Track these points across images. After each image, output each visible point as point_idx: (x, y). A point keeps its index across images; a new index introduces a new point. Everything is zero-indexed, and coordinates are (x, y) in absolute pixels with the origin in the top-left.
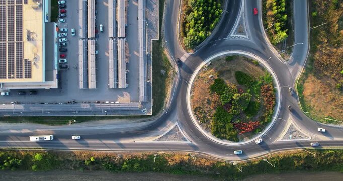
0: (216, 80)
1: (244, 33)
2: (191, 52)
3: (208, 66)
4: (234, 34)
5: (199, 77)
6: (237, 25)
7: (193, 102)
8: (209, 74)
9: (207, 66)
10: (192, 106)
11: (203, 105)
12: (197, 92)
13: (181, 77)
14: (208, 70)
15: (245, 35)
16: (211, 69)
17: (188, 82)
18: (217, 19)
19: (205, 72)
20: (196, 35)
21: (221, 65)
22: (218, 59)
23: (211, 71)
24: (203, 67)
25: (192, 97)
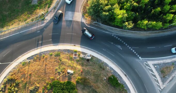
0: (69, 83)
1: (164, 78)
2: (86, 21)
3: (82, 59)
4: (154, 65)
5: (58, 55)
6: (169, 61)
7: (20, 70)
8: (72, 68)
9: (82, 56)
10: (13, 73)
11: (25, 87)
12: (35, 66)
13: (42, 30)
14: (78, 61)
15: (163, 82)
16: (82, 65)
17: (42, 45)
18: (160, 24)
19: (71, 59)
20: (112, 5)
21: (97, 77)
22: (102, 66)
23: (79, 67)
24: (76, 52)
25: (24, 64)
